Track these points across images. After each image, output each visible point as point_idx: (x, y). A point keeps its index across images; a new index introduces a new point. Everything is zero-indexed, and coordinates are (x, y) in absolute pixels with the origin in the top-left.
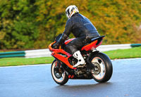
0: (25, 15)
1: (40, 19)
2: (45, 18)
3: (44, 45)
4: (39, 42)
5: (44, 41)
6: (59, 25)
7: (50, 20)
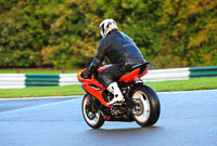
0: (140, 15)
1: (162, 22)
2: (171, 20)
3: (168, 62)
4: (161, 58)
5: (169, 57)
6: (192, 32)
7: (179, 25)
